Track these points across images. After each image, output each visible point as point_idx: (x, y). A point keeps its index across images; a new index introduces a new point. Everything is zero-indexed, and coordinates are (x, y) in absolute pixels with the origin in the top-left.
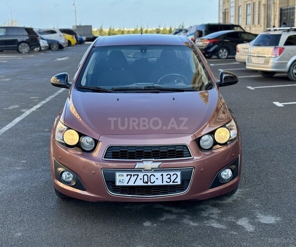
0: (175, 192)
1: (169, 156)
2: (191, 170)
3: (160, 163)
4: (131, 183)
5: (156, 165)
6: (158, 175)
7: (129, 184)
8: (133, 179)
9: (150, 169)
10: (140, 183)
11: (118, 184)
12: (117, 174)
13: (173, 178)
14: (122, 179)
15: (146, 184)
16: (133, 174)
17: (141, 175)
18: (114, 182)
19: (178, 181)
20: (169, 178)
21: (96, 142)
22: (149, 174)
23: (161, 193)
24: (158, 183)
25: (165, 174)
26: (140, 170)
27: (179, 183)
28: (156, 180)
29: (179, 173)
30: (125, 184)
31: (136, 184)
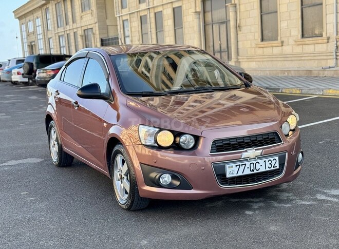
0: (273, 176)
1: (265, 143)
2: (284, 154)
3: (261, 151)
4: (240, 174)
5: (259, 152)
6: (261, 161)
7: (238, 175)
8: (242, 168)
9: (255, 157)
10: (247, 172)
11: (228, 175)
12: (227, 166)
13: (273, 164)
14: (232, 171)
15: (253, 172)
16: (241, 164)
17: (248, 164)
18: (224, 175)
19: (277, 165)
20: (270, 164)
21: (197, 138)
22: (255, 162)
23: (263, 179)
24: (262, 169)
25: (267, 160)
26: (246, 160)
27: (278, 167)
28: (260, 167)
29: (277, 158)
30: (235, 175)
31: (244, 174)
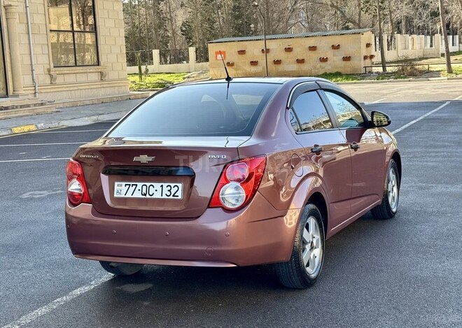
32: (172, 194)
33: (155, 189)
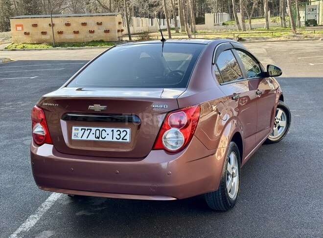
32: (121, 138)
33: (107, 133)
